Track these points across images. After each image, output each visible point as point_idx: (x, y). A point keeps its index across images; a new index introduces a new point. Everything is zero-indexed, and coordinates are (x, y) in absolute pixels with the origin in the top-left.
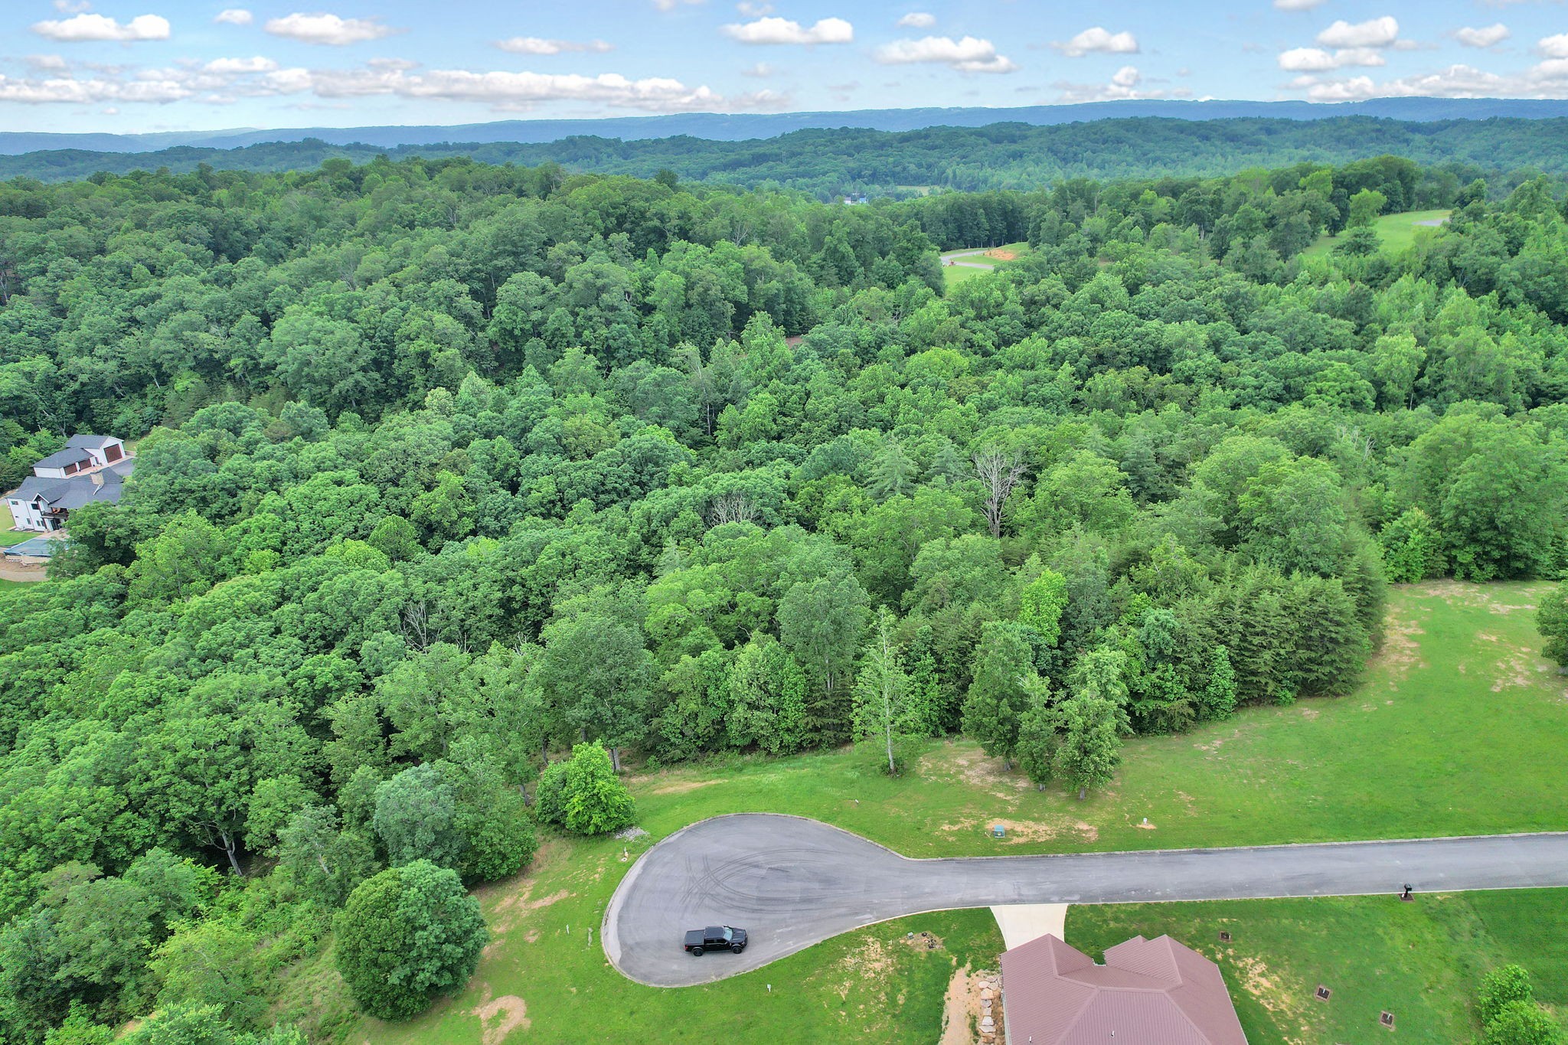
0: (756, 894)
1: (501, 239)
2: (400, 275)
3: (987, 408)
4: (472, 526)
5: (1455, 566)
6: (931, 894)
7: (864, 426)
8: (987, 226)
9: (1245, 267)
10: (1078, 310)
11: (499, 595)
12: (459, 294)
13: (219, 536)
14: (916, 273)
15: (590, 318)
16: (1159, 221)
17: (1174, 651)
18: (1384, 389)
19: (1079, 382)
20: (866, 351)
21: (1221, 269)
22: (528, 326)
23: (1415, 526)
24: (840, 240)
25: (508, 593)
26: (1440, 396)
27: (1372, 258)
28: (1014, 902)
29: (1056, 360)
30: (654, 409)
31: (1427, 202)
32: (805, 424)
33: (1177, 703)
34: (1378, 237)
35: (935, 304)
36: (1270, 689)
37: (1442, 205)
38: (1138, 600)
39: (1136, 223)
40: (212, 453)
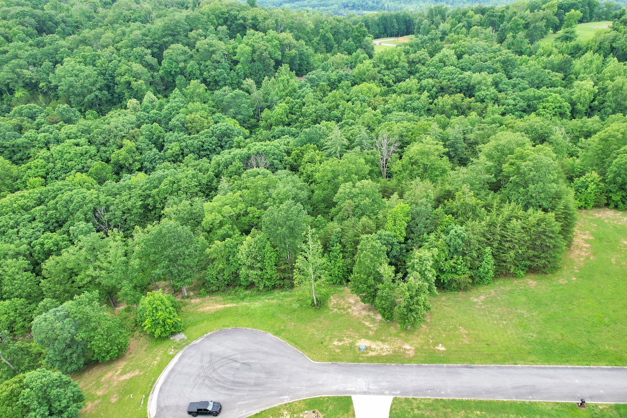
0: (232, 379)
1: (166, 28)
2: (119, 45)
3: (386, 112)
4: (139, 166)
5: (610, 202)
6: (322, 385)
7: (328, 120)
8: (397, 27)
9: (513, 47)
10: (433, 66)
11: (140, 203)
12: (146, 55)
13: (15, 169)
14: (362, 48)
15: (207, 66)
16: (474, 26)
17: (463, 249)
18: (576, 107)
19: (431, 101)
20: (333, 84)
21: (501, 48)
22: (178, 70)
23: (592, 181)
24: (327, 32)
25: (146, 202)
26: (602, 111)
27: (573, 43)
28: (365, 393)
29: (421, 90)
30: (231, 110)
31: (600, 18)
32: (301, 119)
33: (463, 276)
34: (577, 33)
35: (368, 62)
36: (512, 270)
37: (607, 19)
38: (447, 219)
39: (463, 26)
40: (20, 129)
